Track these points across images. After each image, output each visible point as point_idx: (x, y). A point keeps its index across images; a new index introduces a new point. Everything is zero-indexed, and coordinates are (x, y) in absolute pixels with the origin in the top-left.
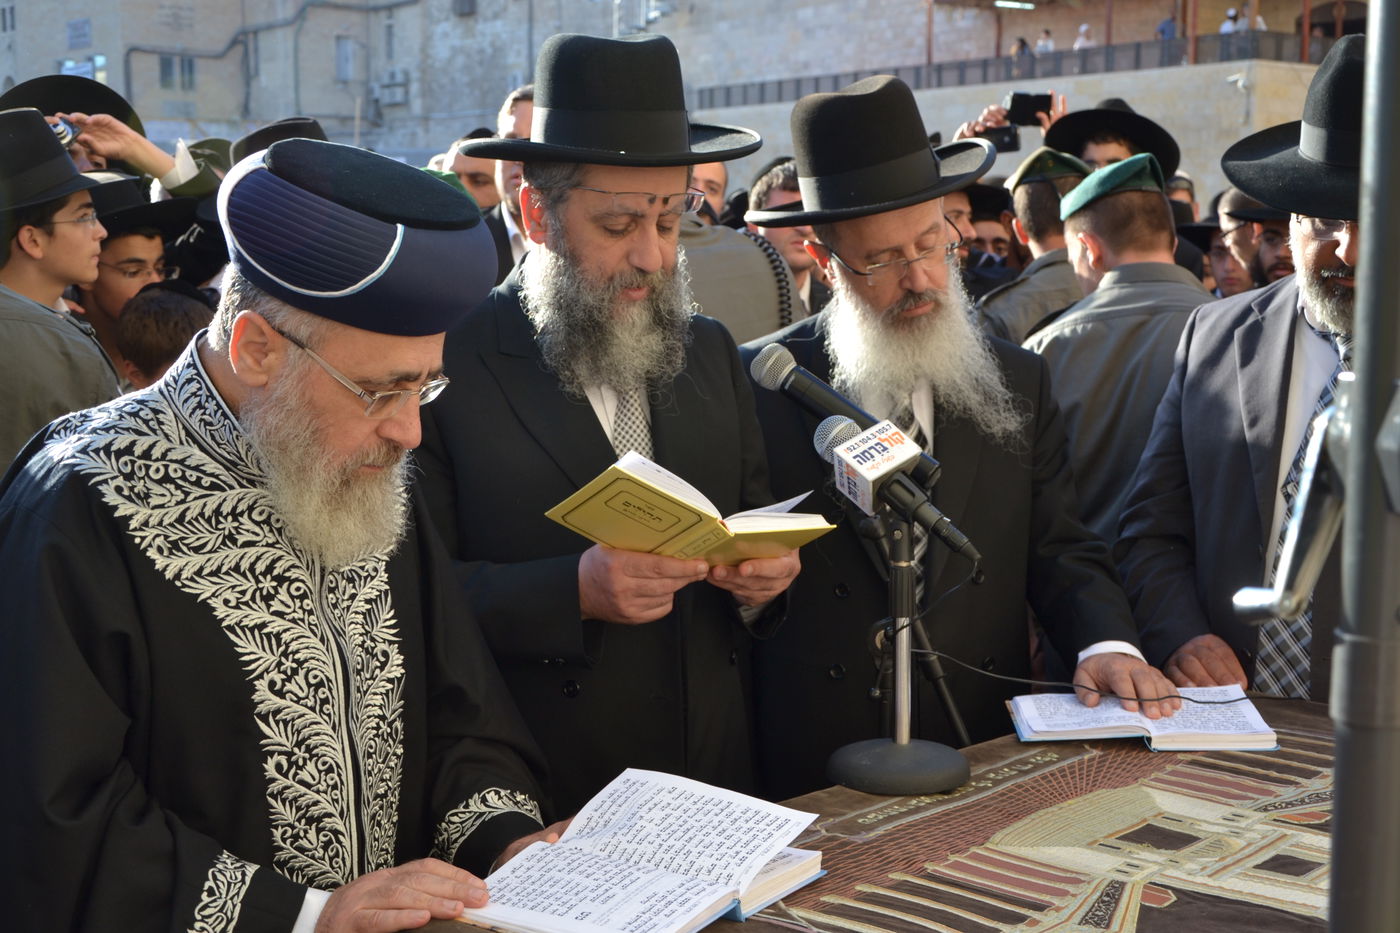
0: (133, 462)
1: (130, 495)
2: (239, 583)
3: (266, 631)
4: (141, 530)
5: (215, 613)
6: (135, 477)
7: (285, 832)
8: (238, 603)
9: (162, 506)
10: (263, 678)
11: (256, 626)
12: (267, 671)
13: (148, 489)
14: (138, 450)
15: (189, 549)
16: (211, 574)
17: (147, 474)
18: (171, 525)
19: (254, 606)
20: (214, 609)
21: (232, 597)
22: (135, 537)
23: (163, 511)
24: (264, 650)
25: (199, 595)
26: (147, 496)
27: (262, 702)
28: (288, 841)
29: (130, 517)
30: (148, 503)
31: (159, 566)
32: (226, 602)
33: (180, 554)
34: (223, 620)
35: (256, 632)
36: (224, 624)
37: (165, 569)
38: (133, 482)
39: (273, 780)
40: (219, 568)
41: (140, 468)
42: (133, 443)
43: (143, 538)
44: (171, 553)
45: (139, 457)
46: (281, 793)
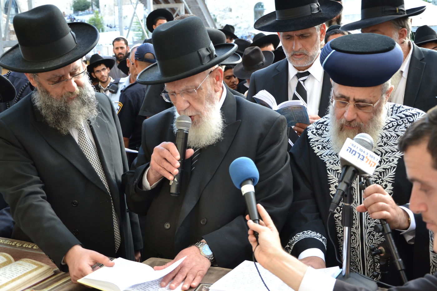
0: (322, 126)
1: (315, 134)
2: (335, 158)
3: (338, 172)
4: (314, 142)
5: (326, 165)
6: (320, 130)
7: (339, 229)
8: (333, 163)
9: (325, 137)
10: (333, 184)
11: (335, 170)
12: (335, 182)
13: (323, 133)
14: (325, 123)
15: (327, 148)
16: (329, 155)
17: (325, 129)
18: (326, 142)
19: (337, 164)
20: (326, 164)
21: (332, 161)
22: (311, 143)
23: (325, 138)
24: (336, 177)
25: (324, 160)
26: (321, 134)
27: (332, 191)
28: (341, 231)
29: (312, 139)
30: (321, 136)
31: (316, 152)
32: (330, 162)
33: (325, 150)
34: (328, 167)
35: (335, 172)
36: (327, 168)
37: (317, 153)
38: (318, 131)
39: (336, 213)
40: (332, 153)
41: (324, 128)
42: (325, 121)
43: (313, 144)
44: (322, 149)
45: (325, 125)
46: (338, 217)
